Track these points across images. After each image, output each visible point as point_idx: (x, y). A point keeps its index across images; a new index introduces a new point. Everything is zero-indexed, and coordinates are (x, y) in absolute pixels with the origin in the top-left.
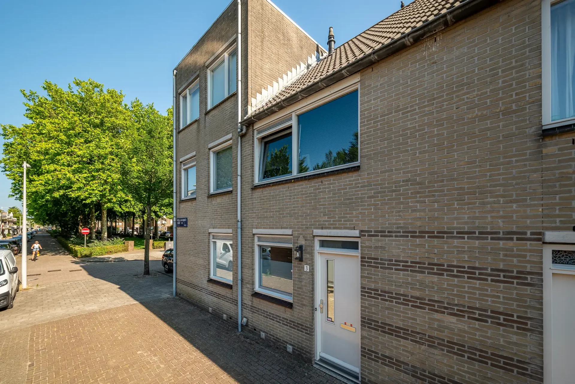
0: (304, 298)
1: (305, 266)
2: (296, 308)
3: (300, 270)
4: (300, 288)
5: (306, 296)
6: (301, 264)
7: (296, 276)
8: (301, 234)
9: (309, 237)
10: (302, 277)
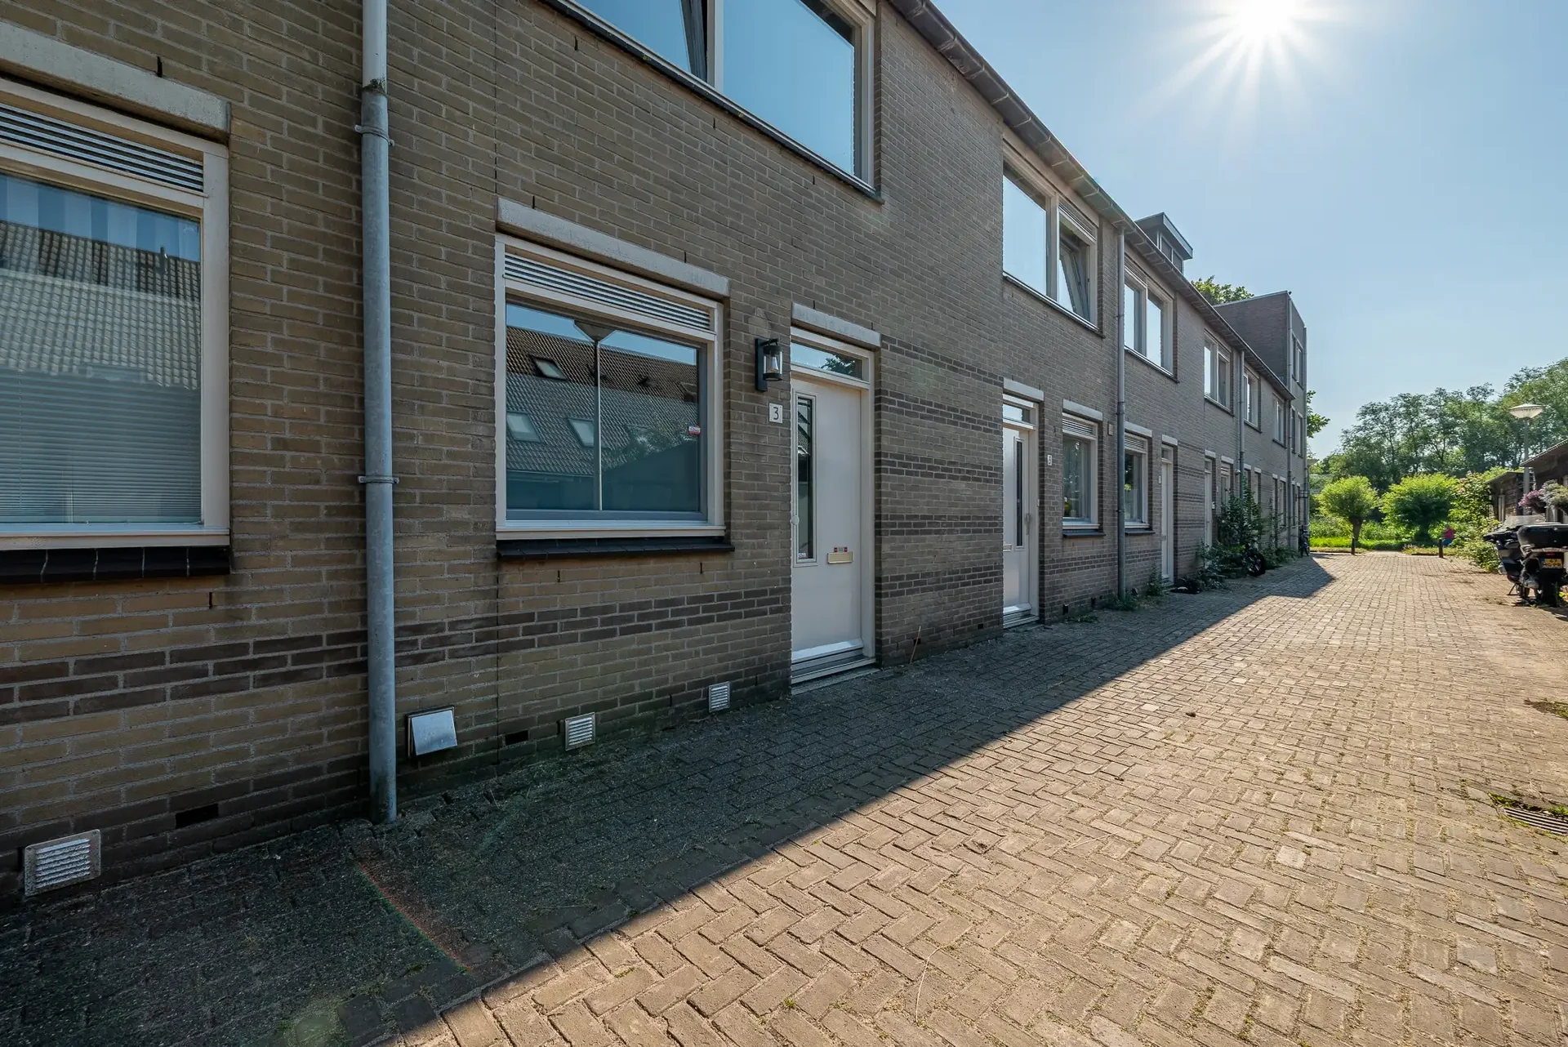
0: (766, 507)
1: (772, 406)
2: (741, 545)
3: (756, 420)
4: (757, 477)
5: (773, 498)
6: (757, 400)
7: (745, 440)
8: (762, 306)
9: (781, 320)
10: (762, 441)
